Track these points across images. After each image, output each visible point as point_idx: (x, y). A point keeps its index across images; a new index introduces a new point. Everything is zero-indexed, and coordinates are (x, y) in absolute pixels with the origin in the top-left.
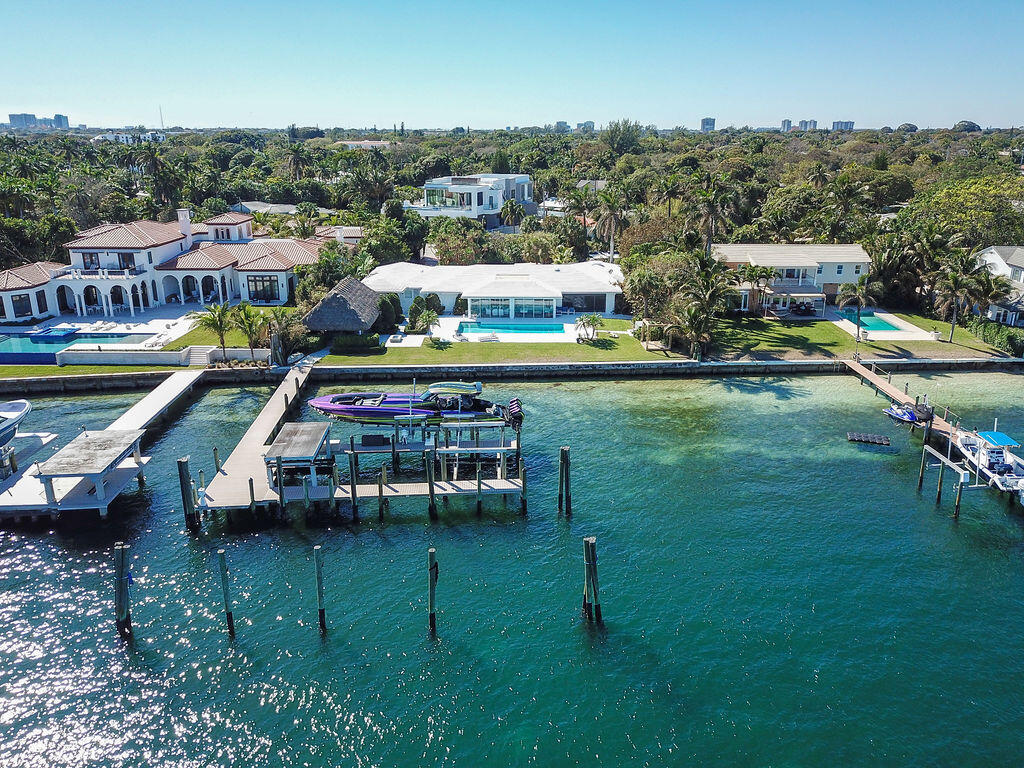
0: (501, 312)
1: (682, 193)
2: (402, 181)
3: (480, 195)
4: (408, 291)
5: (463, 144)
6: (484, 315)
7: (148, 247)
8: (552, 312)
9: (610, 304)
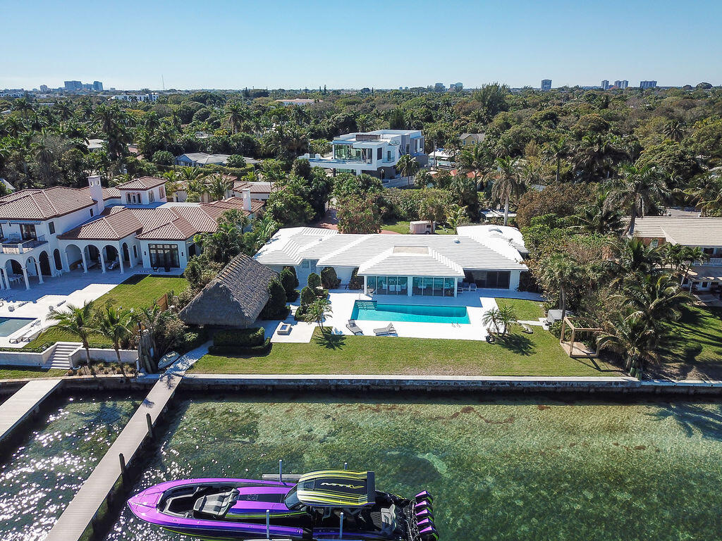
0: (398, 288)
1: (571, 155)
2: (317, 135)
3: (380, 151)
4: (305, 263)
5: (368, 101)
6: (381, 291)
7: (49, 218)
8: (452, 290)
9: (514, 281)
